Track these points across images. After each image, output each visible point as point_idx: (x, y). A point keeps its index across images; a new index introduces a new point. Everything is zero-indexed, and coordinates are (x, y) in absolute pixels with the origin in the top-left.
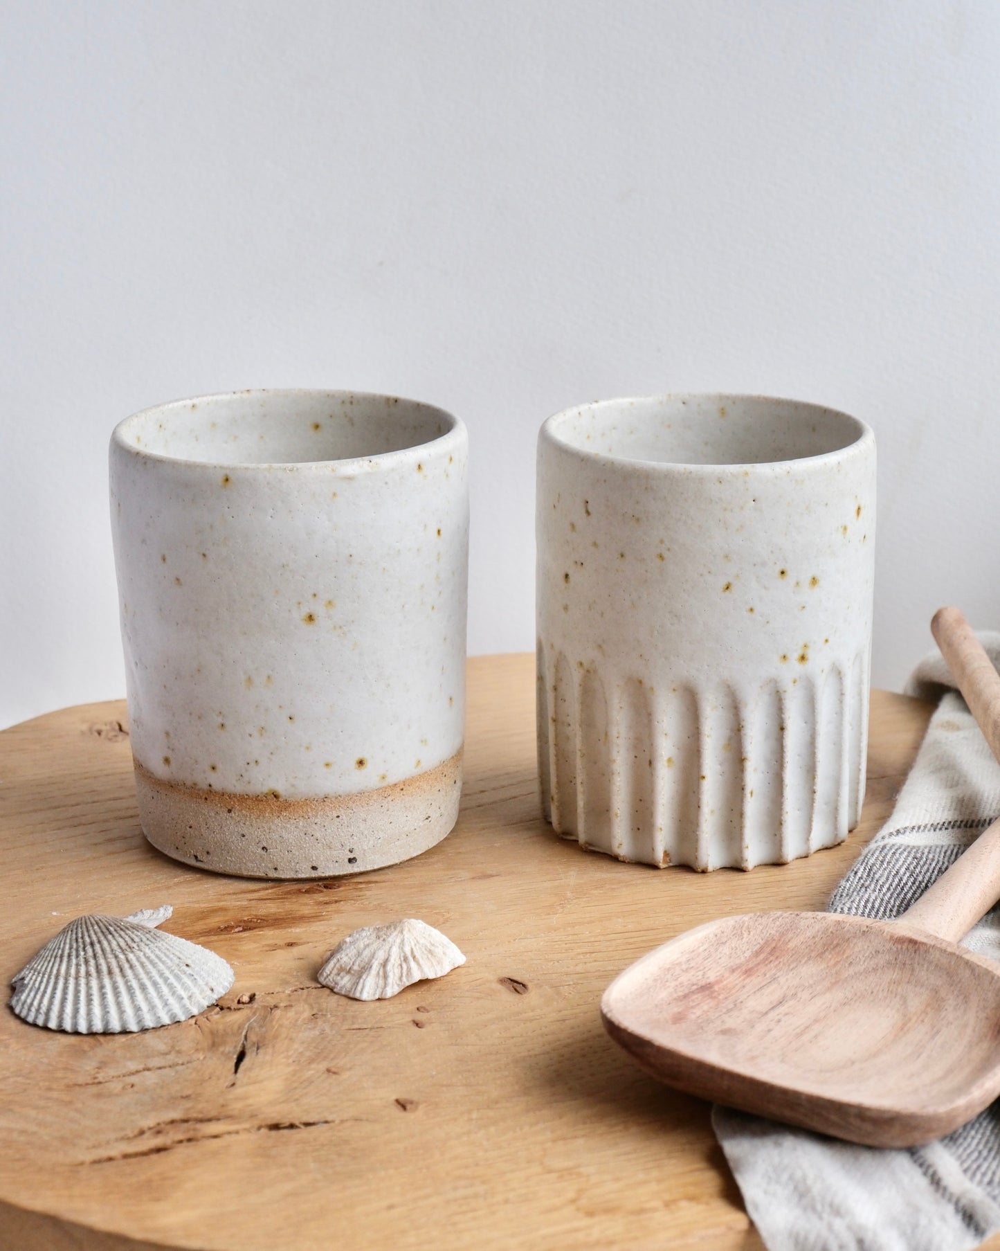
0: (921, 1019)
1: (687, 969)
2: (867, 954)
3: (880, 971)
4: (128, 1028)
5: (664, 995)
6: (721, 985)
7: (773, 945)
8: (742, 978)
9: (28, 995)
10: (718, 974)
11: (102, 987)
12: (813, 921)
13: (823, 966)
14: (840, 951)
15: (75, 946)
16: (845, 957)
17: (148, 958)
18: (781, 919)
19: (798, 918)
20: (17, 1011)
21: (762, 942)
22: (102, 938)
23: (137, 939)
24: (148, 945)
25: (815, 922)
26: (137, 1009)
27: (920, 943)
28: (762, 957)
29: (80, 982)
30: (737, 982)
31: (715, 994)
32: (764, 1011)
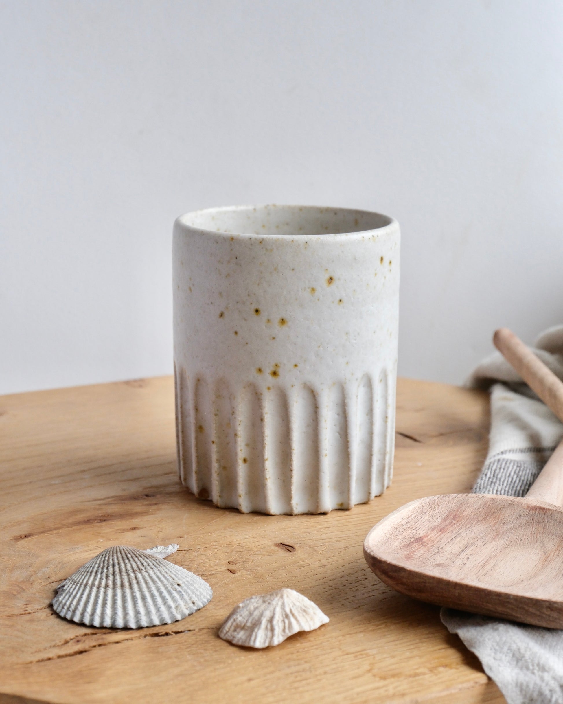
0: (556, 554)
1: (407, 528)
2: (514, 517)
3: (524, 527)
4: (129, 626)
5: (396, 544)
6: (427, 538)
7: (454, 514)
8: (439, 534)
9: (64, 597)
10: (424, 531)
11: (114, 595)
12: (476, 499)
13: (487, 526)
14: (496, 516)
15: (102, 565)
16: (500, 519)
17: (151, 577)
18: (457, 498)
19: (467, 497)
20: (55, 608)
21: (447, 512)
22: (121, 561)
23: (145, 564)
24: (152, 569)
25: (478, 499)
26: (137, 613)
27: (546, 509)
28: (448, 521)
29: (100, 591)
30: (436, 536)
31: (425, 544)
32: (458, 553)
